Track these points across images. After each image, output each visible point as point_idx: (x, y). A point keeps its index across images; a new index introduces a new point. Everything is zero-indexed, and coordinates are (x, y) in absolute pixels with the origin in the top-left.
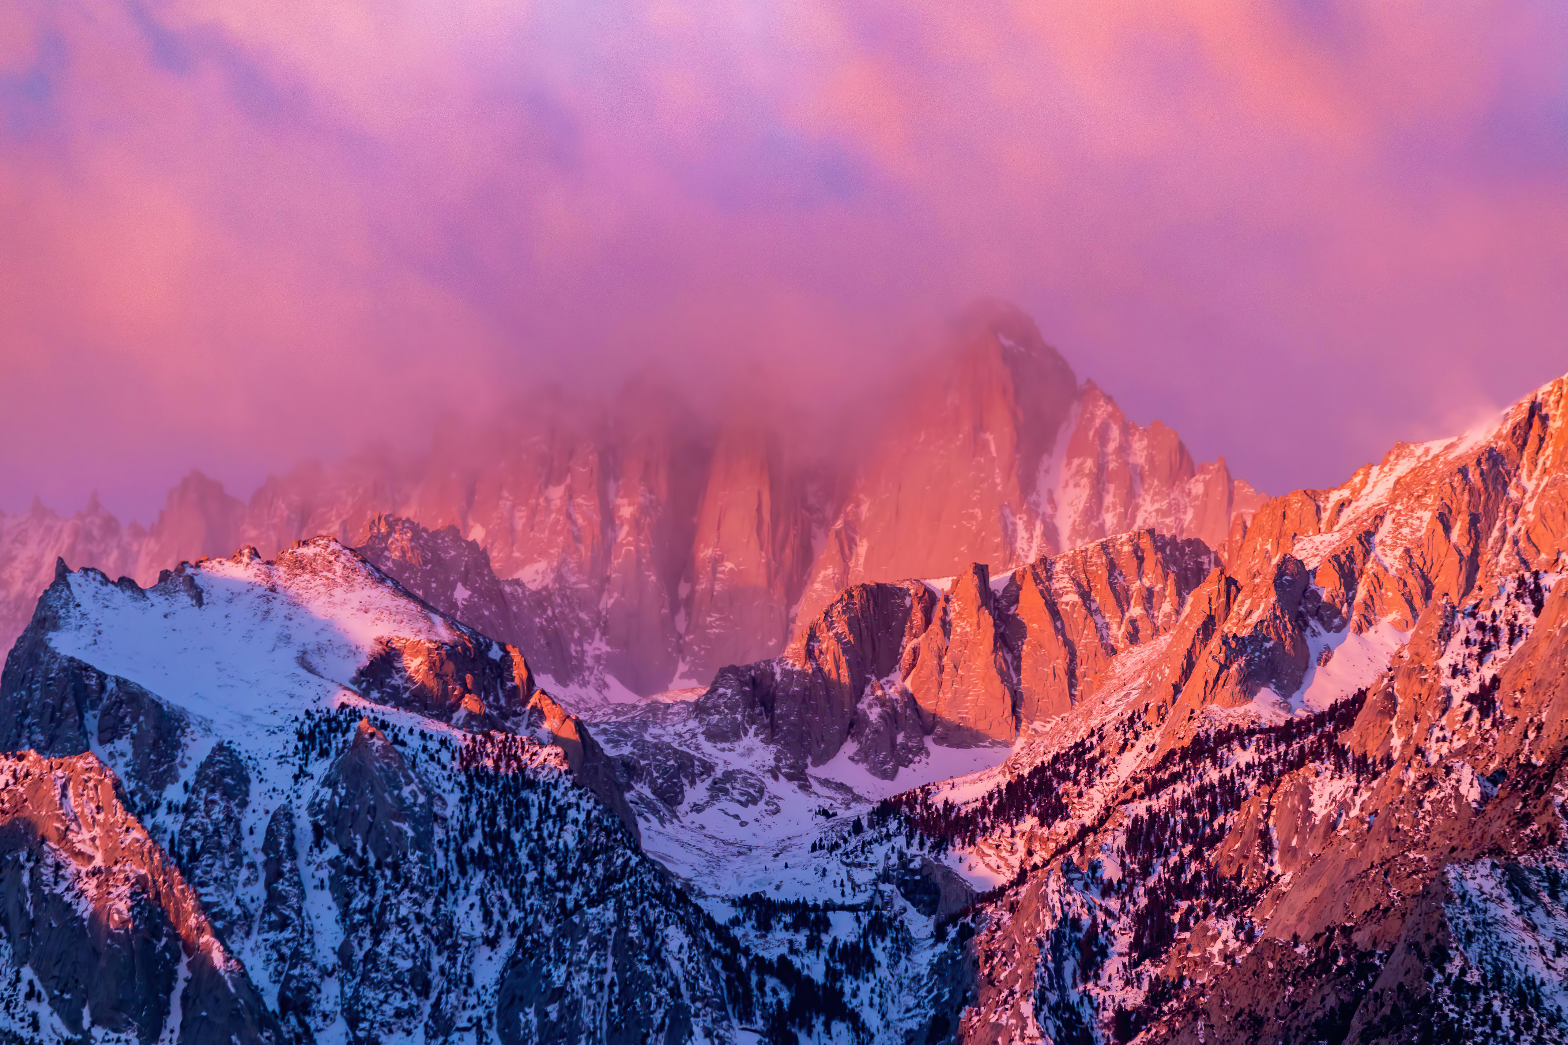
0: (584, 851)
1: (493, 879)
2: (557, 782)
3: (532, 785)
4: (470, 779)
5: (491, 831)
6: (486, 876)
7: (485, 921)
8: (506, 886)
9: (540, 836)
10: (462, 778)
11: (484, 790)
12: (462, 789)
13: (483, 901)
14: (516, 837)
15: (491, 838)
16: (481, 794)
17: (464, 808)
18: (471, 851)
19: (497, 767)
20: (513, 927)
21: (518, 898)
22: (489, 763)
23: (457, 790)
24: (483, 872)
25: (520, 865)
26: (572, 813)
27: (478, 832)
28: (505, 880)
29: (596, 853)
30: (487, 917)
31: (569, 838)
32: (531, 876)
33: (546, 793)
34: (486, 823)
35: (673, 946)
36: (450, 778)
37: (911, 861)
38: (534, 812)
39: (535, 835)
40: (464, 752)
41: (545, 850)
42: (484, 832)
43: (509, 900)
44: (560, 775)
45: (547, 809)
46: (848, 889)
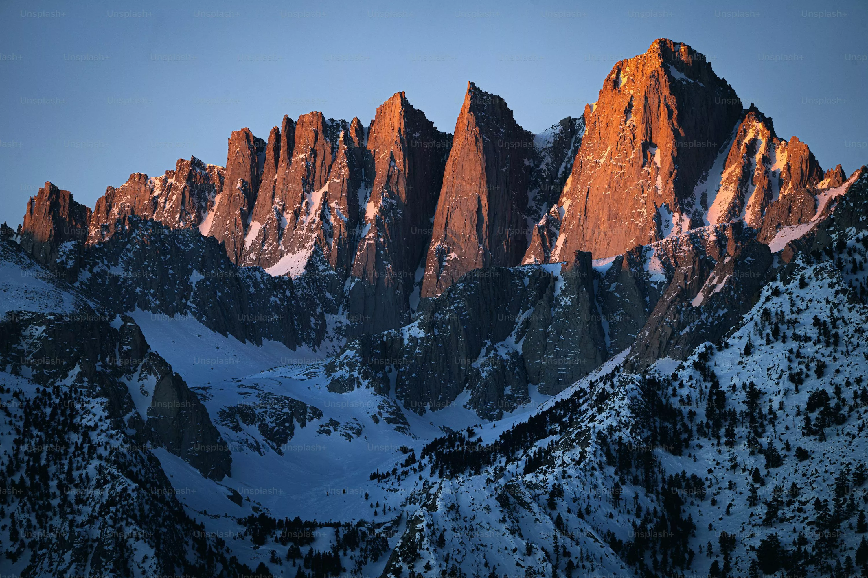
0: (98, 481)
1: (25, 504)
2: (96, 425)
3: (76, 428)
4: (27, 425)
5: (34, 465)
6: (20, 502)
7: (11, 539)
8: (34, 510)
9: (70, 470)
10: (21, 424)
11: (35, 432)
12: (18, 432)
13: (14, 523)
14: (52, 469)
15: (31, 471)
16: (32, 437)
17: (15, 447)
18: (13, 481)
19: (53, 414)
20: (33, 545)
21: (42, 519)
22: (48, 411)
23: (13, 432)
24: (18, 500)
25: (49, 492)
26: (101, 451)
27: (24, 465)
28: (33, 504)
29: (106, 482)
30: (14, 536)
31: (91, 469)
32: (55, 502)
33: (86, 436)
34: (31, 459)
35: (138, 557)
36: (11, 423)
37: (431, 487)
38: (72, 449)
39: (66, 468)
40: (31, 403)
41: (70, 479)
42: (28, 465)
43: (34, 522)
44: (101, 420)
45: (82, 447)
46: (380, 510)
